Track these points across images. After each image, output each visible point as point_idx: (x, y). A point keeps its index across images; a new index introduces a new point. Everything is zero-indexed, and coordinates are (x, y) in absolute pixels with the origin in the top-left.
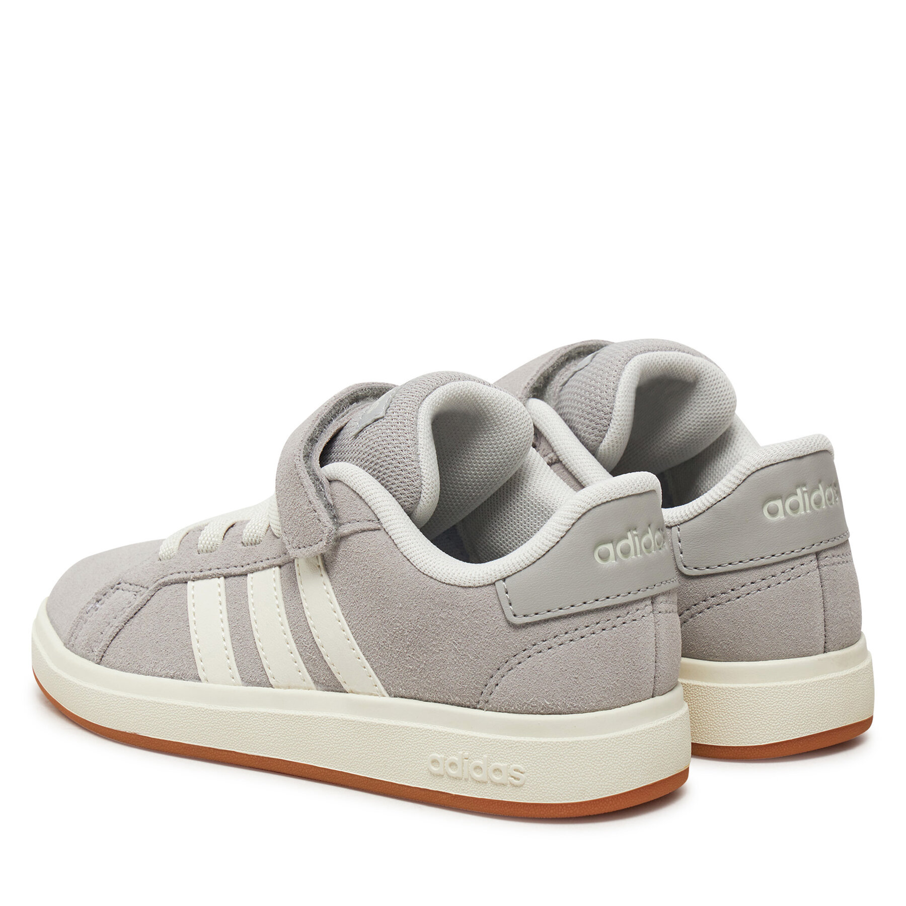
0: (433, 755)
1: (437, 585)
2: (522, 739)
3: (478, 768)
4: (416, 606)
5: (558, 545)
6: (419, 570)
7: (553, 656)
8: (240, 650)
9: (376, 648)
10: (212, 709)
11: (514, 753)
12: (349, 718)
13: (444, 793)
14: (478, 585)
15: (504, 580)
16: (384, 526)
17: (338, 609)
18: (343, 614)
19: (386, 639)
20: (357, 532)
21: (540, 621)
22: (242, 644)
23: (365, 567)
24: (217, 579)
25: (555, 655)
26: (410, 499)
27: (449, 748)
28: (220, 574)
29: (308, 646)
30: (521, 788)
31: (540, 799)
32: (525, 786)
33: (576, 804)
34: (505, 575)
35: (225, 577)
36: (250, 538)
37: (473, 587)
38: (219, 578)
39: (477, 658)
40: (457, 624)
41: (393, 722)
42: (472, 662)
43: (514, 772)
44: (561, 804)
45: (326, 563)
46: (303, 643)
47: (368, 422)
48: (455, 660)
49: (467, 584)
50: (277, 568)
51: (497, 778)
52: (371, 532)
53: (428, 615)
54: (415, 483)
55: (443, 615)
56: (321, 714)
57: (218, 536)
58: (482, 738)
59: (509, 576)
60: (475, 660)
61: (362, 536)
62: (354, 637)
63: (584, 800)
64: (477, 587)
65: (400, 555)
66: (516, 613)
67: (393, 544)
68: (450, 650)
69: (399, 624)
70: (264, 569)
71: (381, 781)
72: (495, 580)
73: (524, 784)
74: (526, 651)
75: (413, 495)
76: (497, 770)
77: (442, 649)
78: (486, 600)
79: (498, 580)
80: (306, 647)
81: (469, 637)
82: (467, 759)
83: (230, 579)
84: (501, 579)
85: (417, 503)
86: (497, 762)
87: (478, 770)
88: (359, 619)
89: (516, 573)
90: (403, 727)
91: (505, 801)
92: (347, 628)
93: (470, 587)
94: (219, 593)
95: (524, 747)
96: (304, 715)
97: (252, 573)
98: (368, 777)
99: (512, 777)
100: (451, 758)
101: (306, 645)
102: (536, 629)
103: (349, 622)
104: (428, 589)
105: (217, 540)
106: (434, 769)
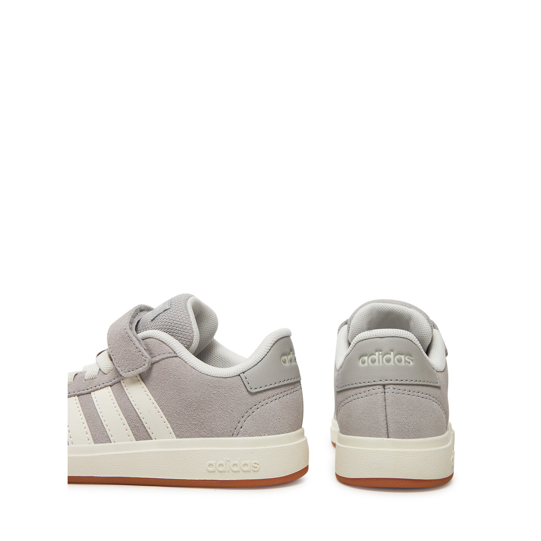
0: (209, 462)
1: (210, 378)
2: (257, 448)
3: (235, 465)
4: (200, 389)
5: (266, 356)
6: (200, 372)
7: (269, 407)
8: (93, 427)
9: (175, 415)
10: (81, 456)
11: (253, 455)
12: (160, 450)
13: (215, 480)
14: (232, 376)
15: (244, 373)
16: (178, 355)
17: (152, 398)
18: (155, 400)
19: (182, 408)
20: (164, 359)
21: (262, 391)
22: (94, 424)
23: (170, 375)
24: (73, 397)
25: (270, 406)
26: (188, 343)
27: (217, 457)
28: (75, 395)
29: (134, 419)
30: (257, 472)
31: (266, 477)
32: (259, 471)
33: (282, 477)
34: (245, 370)
35: (78, 396)
36: (89, 377)
37: (229, 377)
38: (74, 396)
39: (233, 411)
40: (222, 396)
41: (185, 449)
42: (230, 414)
43: (254, 464)
44: (276, 478)
45: (144, 377)
46: (131, 418)
47: (160, 312)
48: (221, 414)
49: (226, 376)
50: (109, 387)
51: (245, 469)
52: (171, 358)
53: (207, 393)
54: (191, 335)
55: (215, 392)
56: (143, 451)
57: (71, 379)
58: (236, 450)
59: (246, 371)
60: (232, 413)
61: (167, 361)
62: (162, 410)
63: (286, 475)
64: (231, 377)
65: (189, 367)
66: (252, 388)
67: (184, 362)
68: (219, 409)
69: (190, 400)
70: (101, 388)
71: (178, 479)
72: (240, 373)
73: (259, 470)
74: (256, 406)
75: (190, 341)
76: (245, 465)
77: (213, 409)
78: (236, 383)
79: (241, 373)
80: (133, 420)
81: (229, 401)
82: (229, 461)
83: (81, 396)
84: (242, 373)
85: (191, 345)
86: (245, 461)
87: (235, 466)
88: (166, 401)
89: (249, 369)
90: (191, 451)
91: (249, 480)
92: (158, 406)
93: (227, 378)
94: (76, 403)
95: (258, 452)
96: (134, 452)
97: (94, 392)
98: (171, 478)
99: (253, 467)
100: (219, 462)
101: (133, 419)
102: (261, 395)
103: (159, 403)
104: (206, 380)
105: (71, 380)
106: (210, 469)
